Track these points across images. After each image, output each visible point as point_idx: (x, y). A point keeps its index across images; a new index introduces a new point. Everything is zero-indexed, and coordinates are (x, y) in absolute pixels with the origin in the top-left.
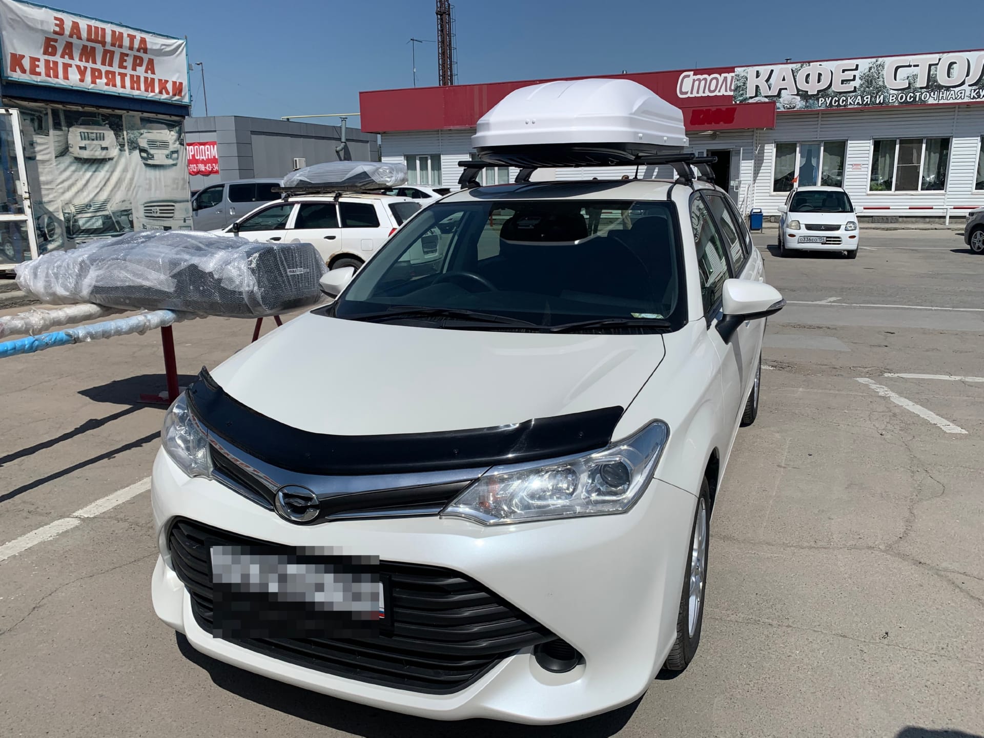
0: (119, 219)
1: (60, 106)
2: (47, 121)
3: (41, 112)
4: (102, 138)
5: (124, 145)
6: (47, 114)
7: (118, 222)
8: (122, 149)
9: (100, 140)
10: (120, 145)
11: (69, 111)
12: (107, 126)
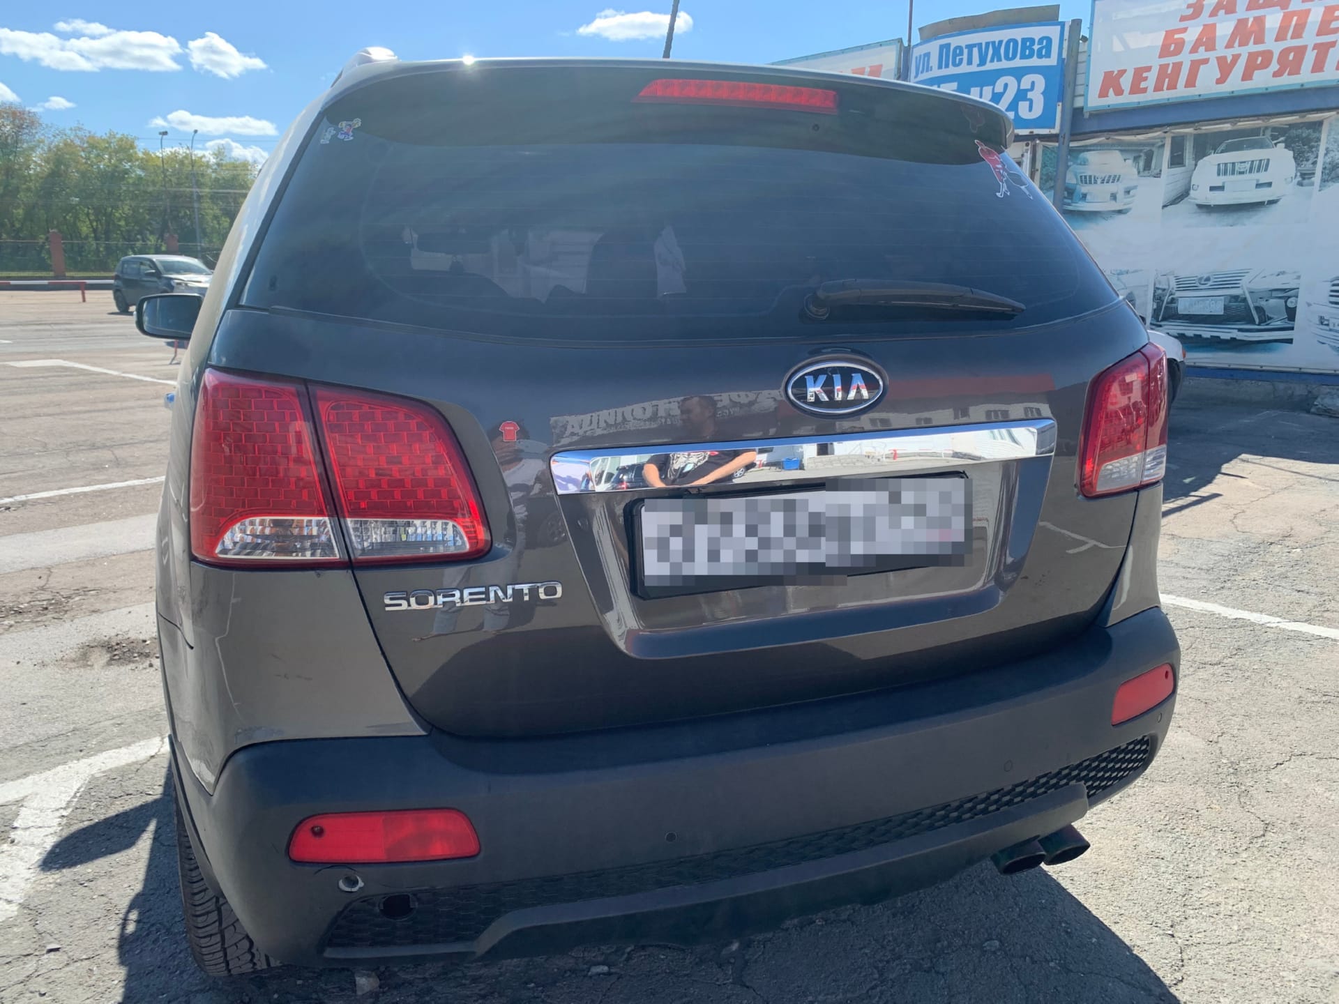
0: (1263, 303)
1: (1189, 130)
2: (1162, 155)
3: (1153, 145)
4: (1263, 166)
5: (1314, 174)
6: (1163, 146)
7: (1260, 310)
8: (1306, 182)
9: (1258, 171)
10: (1303, 176)
11: (1206, 135)
12: (1283, 145)
